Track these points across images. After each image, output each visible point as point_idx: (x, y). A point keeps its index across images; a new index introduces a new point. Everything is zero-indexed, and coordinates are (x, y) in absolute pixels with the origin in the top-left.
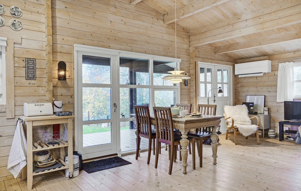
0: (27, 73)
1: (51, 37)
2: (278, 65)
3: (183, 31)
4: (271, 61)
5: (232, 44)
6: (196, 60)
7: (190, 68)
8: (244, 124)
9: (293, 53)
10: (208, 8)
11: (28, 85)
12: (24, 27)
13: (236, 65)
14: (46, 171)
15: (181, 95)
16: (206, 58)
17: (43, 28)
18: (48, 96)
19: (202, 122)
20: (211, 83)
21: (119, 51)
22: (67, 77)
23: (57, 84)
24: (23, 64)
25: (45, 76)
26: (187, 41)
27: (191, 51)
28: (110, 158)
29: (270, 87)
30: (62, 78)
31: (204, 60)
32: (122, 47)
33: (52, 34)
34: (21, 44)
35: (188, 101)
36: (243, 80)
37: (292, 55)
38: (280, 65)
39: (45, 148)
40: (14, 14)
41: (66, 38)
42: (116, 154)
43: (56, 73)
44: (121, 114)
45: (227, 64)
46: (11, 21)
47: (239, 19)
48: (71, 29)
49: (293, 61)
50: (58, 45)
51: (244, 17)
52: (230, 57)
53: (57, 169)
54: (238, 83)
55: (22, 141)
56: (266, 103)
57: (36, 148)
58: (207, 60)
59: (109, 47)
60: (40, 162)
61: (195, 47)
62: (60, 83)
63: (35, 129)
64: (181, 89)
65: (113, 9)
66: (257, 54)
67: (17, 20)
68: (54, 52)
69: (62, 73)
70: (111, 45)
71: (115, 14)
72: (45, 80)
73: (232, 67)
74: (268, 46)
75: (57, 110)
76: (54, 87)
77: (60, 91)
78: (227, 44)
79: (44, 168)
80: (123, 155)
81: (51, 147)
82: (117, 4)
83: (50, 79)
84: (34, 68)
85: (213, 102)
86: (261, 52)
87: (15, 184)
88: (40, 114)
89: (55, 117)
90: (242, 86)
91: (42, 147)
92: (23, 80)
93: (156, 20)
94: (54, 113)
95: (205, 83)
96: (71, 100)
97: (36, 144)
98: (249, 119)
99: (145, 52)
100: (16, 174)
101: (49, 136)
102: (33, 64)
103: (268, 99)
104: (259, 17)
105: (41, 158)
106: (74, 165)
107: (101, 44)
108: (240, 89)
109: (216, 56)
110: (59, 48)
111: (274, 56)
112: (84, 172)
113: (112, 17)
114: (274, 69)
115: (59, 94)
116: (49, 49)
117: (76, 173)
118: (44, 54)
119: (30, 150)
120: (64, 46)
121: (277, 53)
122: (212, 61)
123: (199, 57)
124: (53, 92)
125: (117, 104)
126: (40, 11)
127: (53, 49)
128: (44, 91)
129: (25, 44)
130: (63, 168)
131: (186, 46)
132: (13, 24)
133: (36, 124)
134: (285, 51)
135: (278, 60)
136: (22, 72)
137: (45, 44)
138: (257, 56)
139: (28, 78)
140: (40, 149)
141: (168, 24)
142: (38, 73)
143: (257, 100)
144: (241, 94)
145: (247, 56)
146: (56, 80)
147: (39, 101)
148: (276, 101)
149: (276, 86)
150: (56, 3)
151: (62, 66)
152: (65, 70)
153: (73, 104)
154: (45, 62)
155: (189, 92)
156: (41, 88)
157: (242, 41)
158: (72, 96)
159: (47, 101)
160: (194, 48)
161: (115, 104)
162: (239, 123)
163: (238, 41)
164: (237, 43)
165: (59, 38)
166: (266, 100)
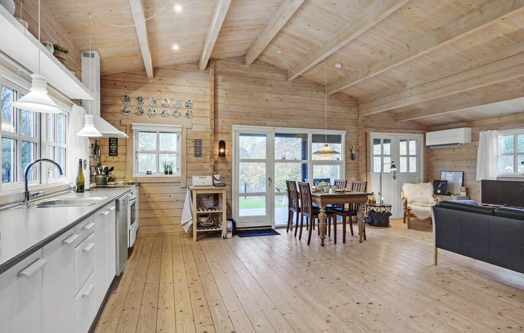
0: (195, 151)
1: (213, 121)
2: (479, 133)
3: (350, 99)
4: (471, 128)
5: (413, 110)
6: (367, 131)
7: (359, 140)
8: (426, 206)
9: (497, 119)
10: (362, 80)
11: (196, 161)
12: (194, 115)
13: (427, 133)
14: (206, 230)
15: (346, 170)
16: (382, 128)
17: (208, 114)
18: (211, 170)
19: (342, 198)
20: (390, 156)
21: (274, 128)
22: (226, 154)
23: (218, 160)
24: (193, 145)
25: (209, 153)
26: (354, 110)
27: (360, 121)
28: (264, 229)
29: (470, 162)
30: (222, 155)
31: (378, 129)
32: (278, 123)
33: (215, 118)
34: (191, 129)
35: (356, 176)
36: (437, 151)
37: (496, 121)
38: (481, 133)
39: (206, 212)
40: (188, 106)
41: (226, 120)
42: (271, 226)
43: (217, 151)
44: (276, 187)
45: (415, 133)
46: (185, 112)
47: (404, 86)
48: (230, 112)
49: (497, 129)
50: (219, 127)
51: (409, 85)
52: (420, 124)
53: (214, 229)
54: (432, 156)
55: (190, 205)
56: (465, 182)
57: (199, 211)
58: (383, 129)
59: (265, 125)
60: (202, 223)
61: (364, 116)
62: (220, 160)
63: (198, 197)
64: (346, 164)
65: (269, 89)
66: (452, 120)
67: (189, 110)
68: (215, 133)
69: (222, 151)
70: (267, 123)
71: (271, 92)
72: (209, 157)
73: (422, 136)
74: (460, 111)
75: (216, 182)
76: (215, 162)
77: (220, 166)
78: (408, 110)
79: (204, 227)
80: (277, 228)
81: (210, 211)
82: (273, 83)
83: (212, 156)
84: (200, 148)
85: (393, 178)
86: (456, 118)
87: (186, 237)
88: (202, 184)
89: (214, 187)
90: (437, 160)
91: (203, 211)
92: (193, 157)
93: (316, 92)
94: (214, 185)
95: (382, 156)
96: (229, 174)
97: (200, 209)
98: (433, 199)
99: (303, 127)
100: (186, 229)
101: (210, 203)
102: (200, 144)
103: (468, 177)
104: (423, 85)
105: (203, 220)
106: (227, 229)
107: (257, 122)
108: (434, 164)
109: (398, 124)
110: (220, 129)
111: (475, 122)
112: (237, 237)
113: (268, 96)
114: (475, 138)
115: (219, 168)
116: (212, 131)
117: (230, 235)
118: (208, 135)
119: (195, 212)
120: (223, 127)
121: (477, 119)
122: (391, 130)
123: (371, 127)
124: (214, 166)
125: (272, 178)
126: (206, 100)
127: (214, 131)
128: (208, 166)
129: (195, 129)
130: (218, 229)
131: (353, 116)
132: (187, 114)
133: (199, 192)
134: (486, 117)
135: (479, 128)
136: (192, 151)
137: (209, 127)
138: (454, 123)
139: (196, 155)
140: (201, 212)
141: (330, 95)
142: (203, 151)
143: (454, 178)
144: (436, 169)
145: (440, 122)
146: (217, 157)
147: (203, 174)
148: (476, 180)
149: (476, 160)
150: (218, 92)
151: (222, 144)
152: (225, 148)
153: (231, 177)
154: (209, 142)
155: (357, 167)
156: (205, 163)
157: (423, 107)
158: (230, 171)
159: (210, 174)
160: (363, 118)
161: (270, 178)
162: (419, 204)
163: (419, 107)
164: (419, 110)
165: (220, 121)
166: (465, 178)
